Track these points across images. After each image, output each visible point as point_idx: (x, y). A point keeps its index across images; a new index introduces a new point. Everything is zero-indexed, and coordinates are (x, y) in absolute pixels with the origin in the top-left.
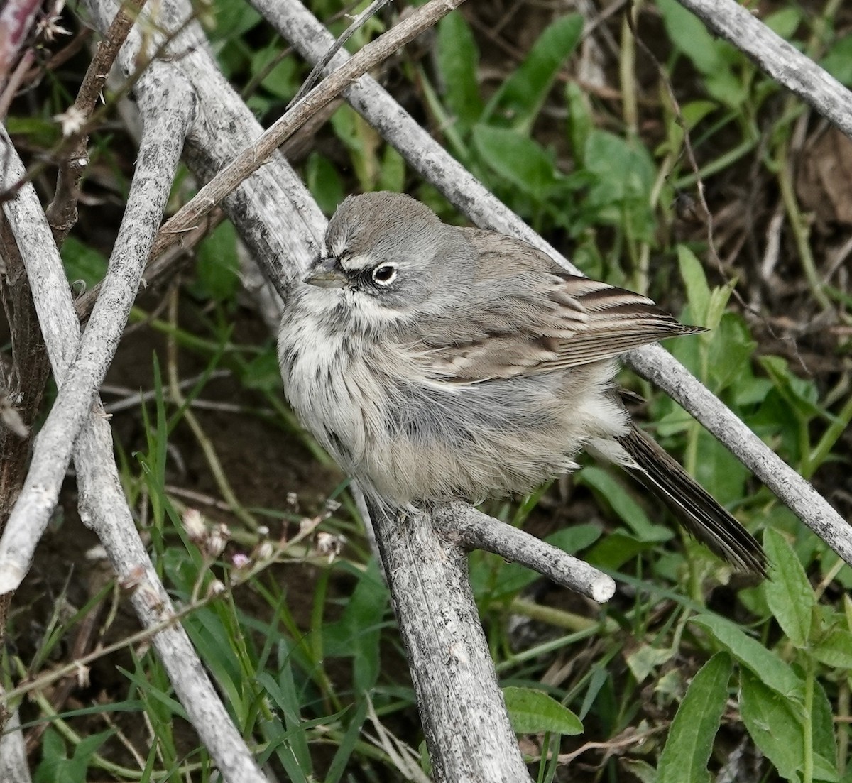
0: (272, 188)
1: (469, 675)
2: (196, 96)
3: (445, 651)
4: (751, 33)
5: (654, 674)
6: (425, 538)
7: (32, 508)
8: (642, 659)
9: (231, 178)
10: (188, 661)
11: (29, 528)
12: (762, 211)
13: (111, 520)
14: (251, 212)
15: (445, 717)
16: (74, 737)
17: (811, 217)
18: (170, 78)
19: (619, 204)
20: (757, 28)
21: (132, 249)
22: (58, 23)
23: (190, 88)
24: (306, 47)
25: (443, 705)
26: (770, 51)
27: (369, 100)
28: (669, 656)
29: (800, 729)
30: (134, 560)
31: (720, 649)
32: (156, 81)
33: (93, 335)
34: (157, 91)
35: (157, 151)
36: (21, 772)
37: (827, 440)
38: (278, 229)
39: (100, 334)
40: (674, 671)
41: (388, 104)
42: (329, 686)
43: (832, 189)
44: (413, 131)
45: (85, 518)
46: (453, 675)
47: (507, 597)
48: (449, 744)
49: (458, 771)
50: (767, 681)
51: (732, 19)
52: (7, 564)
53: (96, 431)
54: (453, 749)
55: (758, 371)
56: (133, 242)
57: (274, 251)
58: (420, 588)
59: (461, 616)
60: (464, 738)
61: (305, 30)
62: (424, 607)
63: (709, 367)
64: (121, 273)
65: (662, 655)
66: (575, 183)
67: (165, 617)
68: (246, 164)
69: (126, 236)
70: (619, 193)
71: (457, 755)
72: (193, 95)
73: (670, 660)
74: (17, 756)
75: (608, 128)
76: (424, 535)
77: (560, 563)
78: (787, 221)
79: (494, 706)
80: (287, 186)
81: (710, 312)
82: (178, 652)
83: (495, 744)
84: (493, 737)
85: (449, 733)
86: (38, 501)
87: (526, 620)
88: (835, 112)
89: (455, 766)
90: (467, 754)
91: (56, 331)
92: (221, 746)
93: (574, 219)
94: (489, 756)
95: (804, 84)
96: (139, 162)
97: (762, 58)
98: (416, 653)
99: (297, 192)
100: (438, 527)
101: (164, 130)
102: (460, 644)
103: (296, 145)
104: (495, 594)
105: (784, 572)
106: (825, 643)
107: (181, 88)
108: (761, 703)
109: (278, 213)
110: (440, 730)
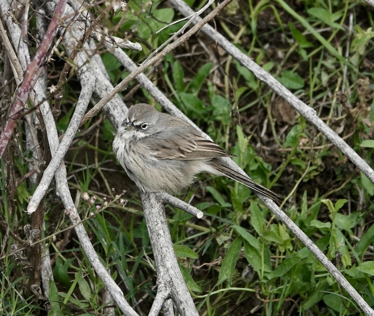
0: (117, 106)
1: (163, 239)
2: (97, 80)
3: (157, 232)
4: (251, 65)
5: (224, 243)
6: (153, 201)
7: (40, 190)
8: (221, 239)
9: (104, 102)
10: (83, 233)
11: (39, 195)
12: (262, 118)
13: (64, 194)
14: (111, 113)
15: (156, 250)
16: (64, 259)
17: (275, 120)
18: (90, 76)
19: (221, 115)
20: (253, 63)
21: (75, 121)
22: (52, 57)
23: (95, 78)
24: (128, 68)
25: (156, 247)
26: (256, 70)
27: (145, 82)
28: (228, 239)
29: (260, 257)
30: (70, 205)
31: (239, 235)
32: (86, 76)
33: (62, 144)
34: (86, 79)
35: (84, 95)
36: (49, 269)
37: (275, 180)
38: (118, 117)
39: (64, 144)
40: (229, 242)
41: (150, 84)
42: (135, 246)
43: (282, 112)
44: (156, 91)
45: (57, 194)
46: (159, 238)
47: (184, 222)
48: (157, 257)
49: (159, 265)
50: (251, 244)
51: (246, 61)
52: (32, 205)
53: (62, 170)
54: (158, 259)
55: (256, 161)
56: (76, 119)
57: (117, 123)
58: (151, 215)
59: (162, 222)
60: (161, 256)
61: (128, 63)
62: (152, 220)
63: (243, 159)
64: (71, 128)
65: (226, 238)
66: (209, 109)
67: (78, 222)
68: (108, 98)
69: (74, 118)
70: (221, 112)
71: (159, 260)
72: (96, 80)
73: (229, 239)
74: (48, 264)
75: (221, 95)
76: (153, 200)
77: (189, 208)
78: (269, 121)
79: (170, 247)
80: (121, 105)
81: (244, 144)
82: (80, 230)
83: (170, 257)
84: (169, 255)
85: (157, 254)
86: (42, 188)
87: (192, 229)
88: (273, 87)
89: (158, 263)
90: (162, 260)
91: (52, 143)
92: (90, 255)
93: (209, 119)
94: (168, 260)
95: (265, 79)
96: (80, 98)
97: (254, 72)
98: (149, 233)
99: (123, 107)
100: (157, 198)
101: (87, 90)
102: (161, 230)
103: (128, 96)
104: (181, 221)
105: (256, 214)
106: (267, 234)
107: (93, 78)
108: (250, 250)
109: (118, 113)
110: (155, 253)
